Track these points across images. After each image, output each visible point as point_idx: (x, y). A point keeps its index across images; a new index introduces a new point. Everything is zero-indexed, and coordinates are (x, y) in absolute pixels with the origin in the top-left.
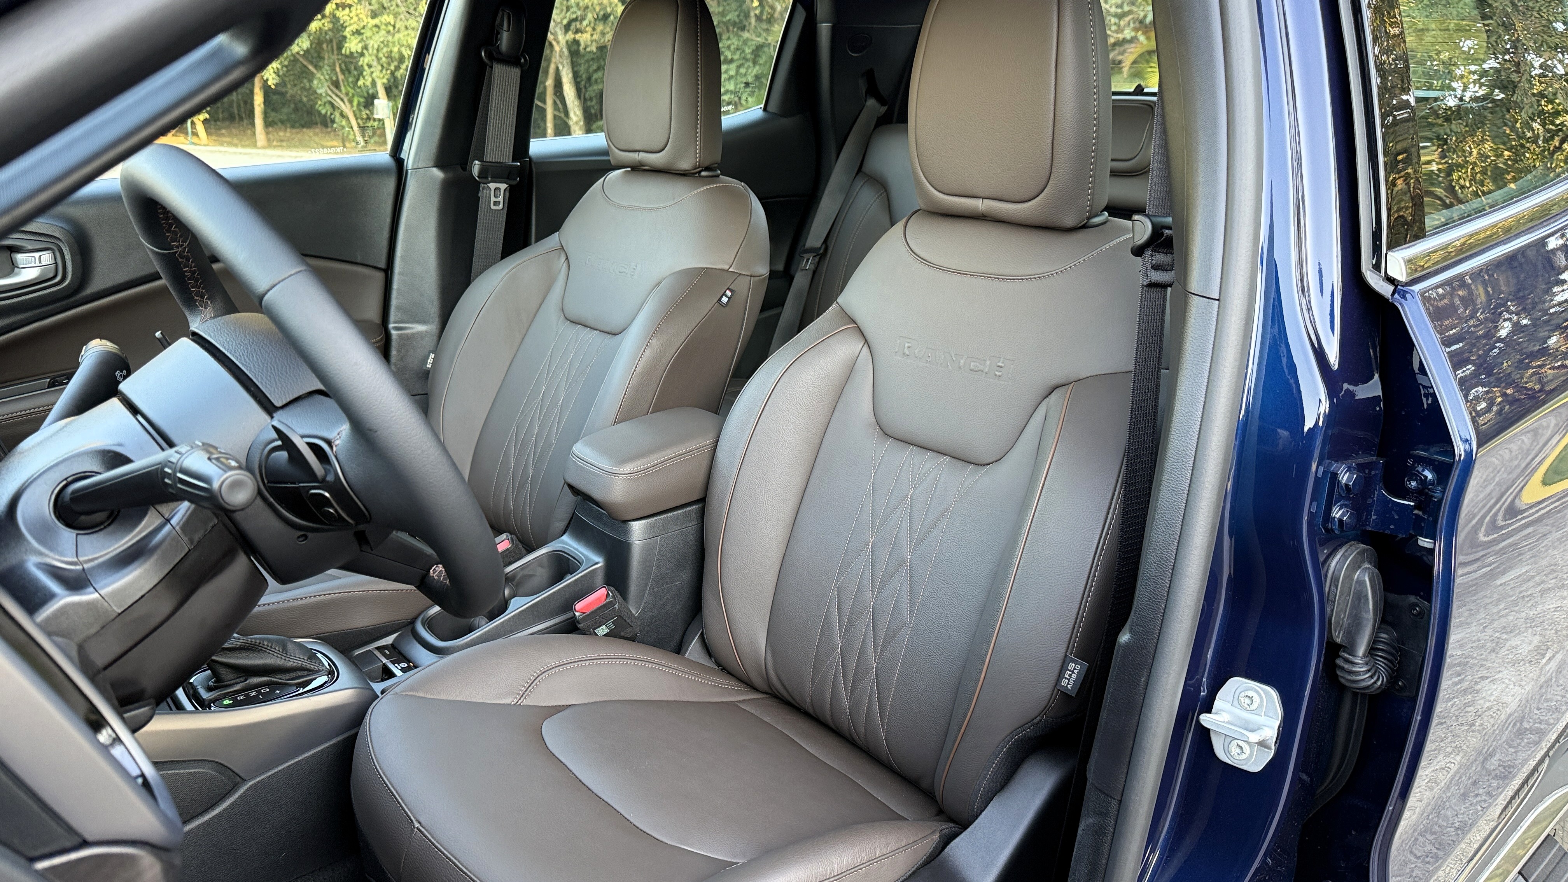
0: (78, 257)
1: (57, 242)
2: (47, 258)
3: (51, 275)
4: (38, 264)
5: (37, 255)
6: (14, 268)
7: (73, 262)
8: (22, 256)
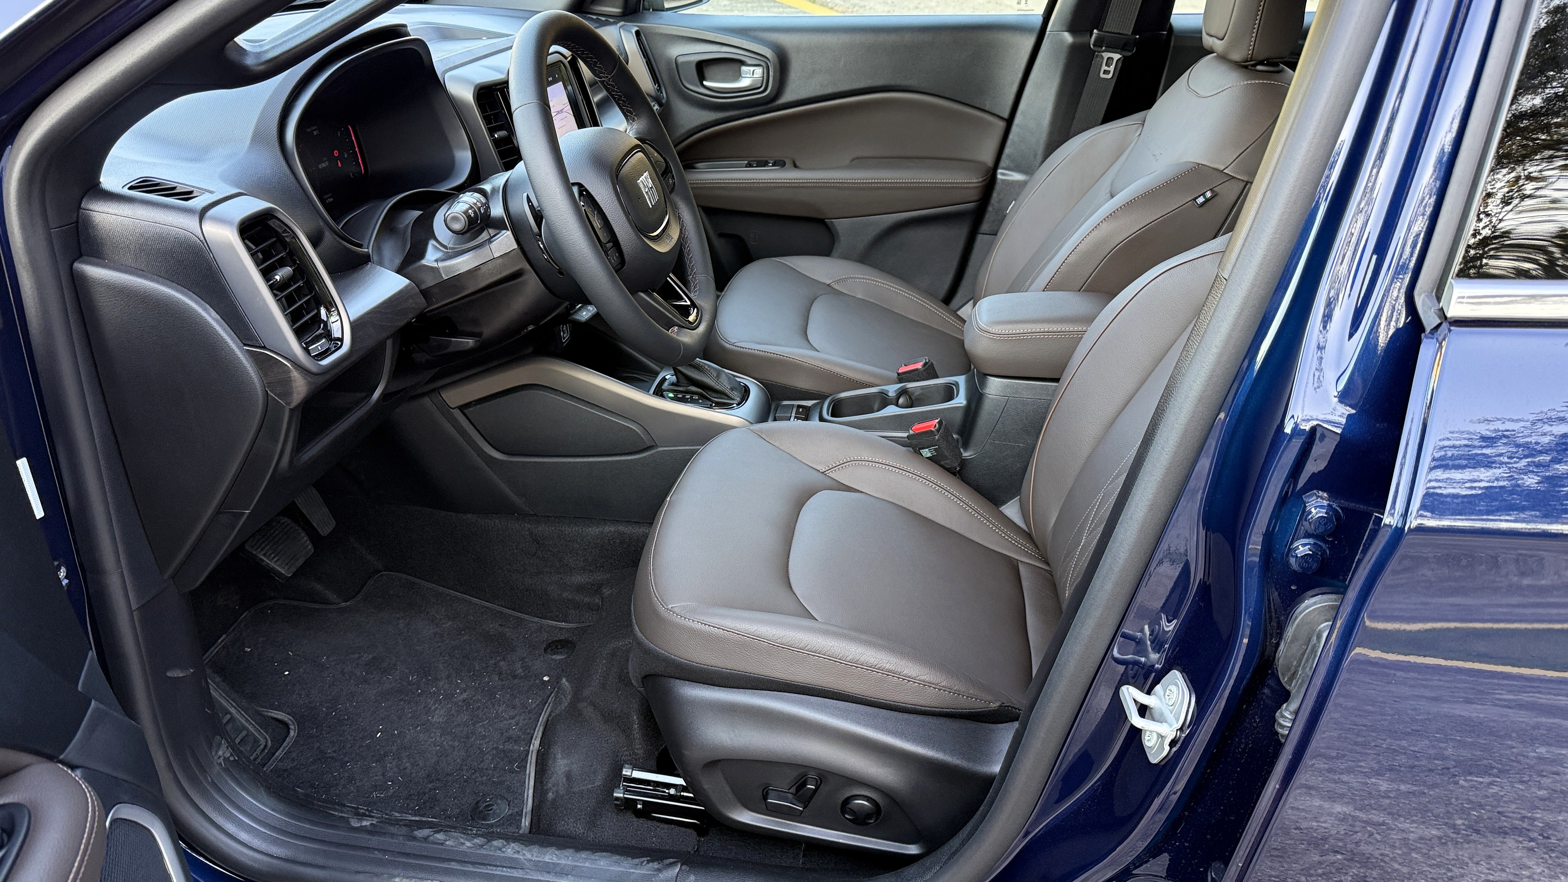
0: (778, 74)
1: (767, 61)
2: (759, 71)
3: (759, 85)
4: (751, 75)
5: (752, 69)
6: (738, 76)
7: (774, 77)
8: (744, 68)
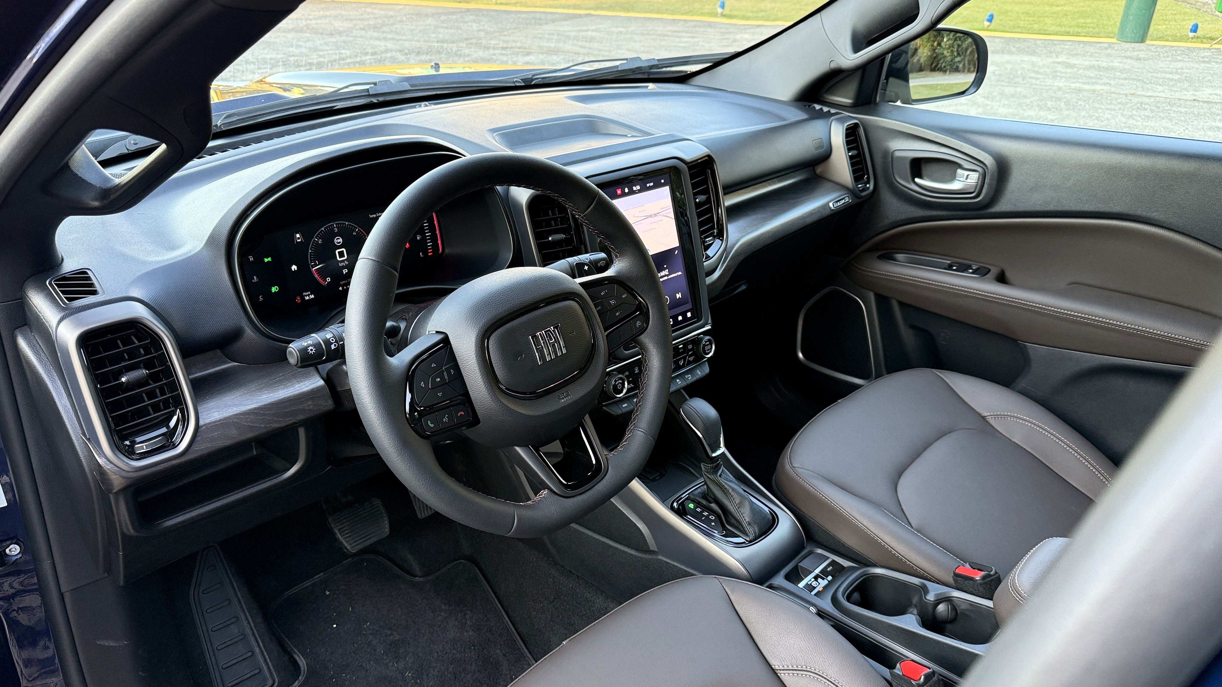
0: (995, 182)
1: (986, 170)
2: (974, 177)
3: (972, 191)
4: (966, 180)
5: (966, 173)
6: (953, 178)
7: (989, 185)
8: (960, 171)
